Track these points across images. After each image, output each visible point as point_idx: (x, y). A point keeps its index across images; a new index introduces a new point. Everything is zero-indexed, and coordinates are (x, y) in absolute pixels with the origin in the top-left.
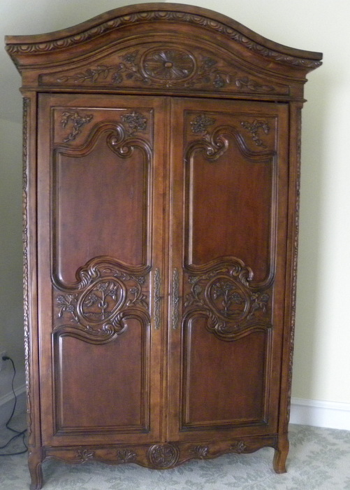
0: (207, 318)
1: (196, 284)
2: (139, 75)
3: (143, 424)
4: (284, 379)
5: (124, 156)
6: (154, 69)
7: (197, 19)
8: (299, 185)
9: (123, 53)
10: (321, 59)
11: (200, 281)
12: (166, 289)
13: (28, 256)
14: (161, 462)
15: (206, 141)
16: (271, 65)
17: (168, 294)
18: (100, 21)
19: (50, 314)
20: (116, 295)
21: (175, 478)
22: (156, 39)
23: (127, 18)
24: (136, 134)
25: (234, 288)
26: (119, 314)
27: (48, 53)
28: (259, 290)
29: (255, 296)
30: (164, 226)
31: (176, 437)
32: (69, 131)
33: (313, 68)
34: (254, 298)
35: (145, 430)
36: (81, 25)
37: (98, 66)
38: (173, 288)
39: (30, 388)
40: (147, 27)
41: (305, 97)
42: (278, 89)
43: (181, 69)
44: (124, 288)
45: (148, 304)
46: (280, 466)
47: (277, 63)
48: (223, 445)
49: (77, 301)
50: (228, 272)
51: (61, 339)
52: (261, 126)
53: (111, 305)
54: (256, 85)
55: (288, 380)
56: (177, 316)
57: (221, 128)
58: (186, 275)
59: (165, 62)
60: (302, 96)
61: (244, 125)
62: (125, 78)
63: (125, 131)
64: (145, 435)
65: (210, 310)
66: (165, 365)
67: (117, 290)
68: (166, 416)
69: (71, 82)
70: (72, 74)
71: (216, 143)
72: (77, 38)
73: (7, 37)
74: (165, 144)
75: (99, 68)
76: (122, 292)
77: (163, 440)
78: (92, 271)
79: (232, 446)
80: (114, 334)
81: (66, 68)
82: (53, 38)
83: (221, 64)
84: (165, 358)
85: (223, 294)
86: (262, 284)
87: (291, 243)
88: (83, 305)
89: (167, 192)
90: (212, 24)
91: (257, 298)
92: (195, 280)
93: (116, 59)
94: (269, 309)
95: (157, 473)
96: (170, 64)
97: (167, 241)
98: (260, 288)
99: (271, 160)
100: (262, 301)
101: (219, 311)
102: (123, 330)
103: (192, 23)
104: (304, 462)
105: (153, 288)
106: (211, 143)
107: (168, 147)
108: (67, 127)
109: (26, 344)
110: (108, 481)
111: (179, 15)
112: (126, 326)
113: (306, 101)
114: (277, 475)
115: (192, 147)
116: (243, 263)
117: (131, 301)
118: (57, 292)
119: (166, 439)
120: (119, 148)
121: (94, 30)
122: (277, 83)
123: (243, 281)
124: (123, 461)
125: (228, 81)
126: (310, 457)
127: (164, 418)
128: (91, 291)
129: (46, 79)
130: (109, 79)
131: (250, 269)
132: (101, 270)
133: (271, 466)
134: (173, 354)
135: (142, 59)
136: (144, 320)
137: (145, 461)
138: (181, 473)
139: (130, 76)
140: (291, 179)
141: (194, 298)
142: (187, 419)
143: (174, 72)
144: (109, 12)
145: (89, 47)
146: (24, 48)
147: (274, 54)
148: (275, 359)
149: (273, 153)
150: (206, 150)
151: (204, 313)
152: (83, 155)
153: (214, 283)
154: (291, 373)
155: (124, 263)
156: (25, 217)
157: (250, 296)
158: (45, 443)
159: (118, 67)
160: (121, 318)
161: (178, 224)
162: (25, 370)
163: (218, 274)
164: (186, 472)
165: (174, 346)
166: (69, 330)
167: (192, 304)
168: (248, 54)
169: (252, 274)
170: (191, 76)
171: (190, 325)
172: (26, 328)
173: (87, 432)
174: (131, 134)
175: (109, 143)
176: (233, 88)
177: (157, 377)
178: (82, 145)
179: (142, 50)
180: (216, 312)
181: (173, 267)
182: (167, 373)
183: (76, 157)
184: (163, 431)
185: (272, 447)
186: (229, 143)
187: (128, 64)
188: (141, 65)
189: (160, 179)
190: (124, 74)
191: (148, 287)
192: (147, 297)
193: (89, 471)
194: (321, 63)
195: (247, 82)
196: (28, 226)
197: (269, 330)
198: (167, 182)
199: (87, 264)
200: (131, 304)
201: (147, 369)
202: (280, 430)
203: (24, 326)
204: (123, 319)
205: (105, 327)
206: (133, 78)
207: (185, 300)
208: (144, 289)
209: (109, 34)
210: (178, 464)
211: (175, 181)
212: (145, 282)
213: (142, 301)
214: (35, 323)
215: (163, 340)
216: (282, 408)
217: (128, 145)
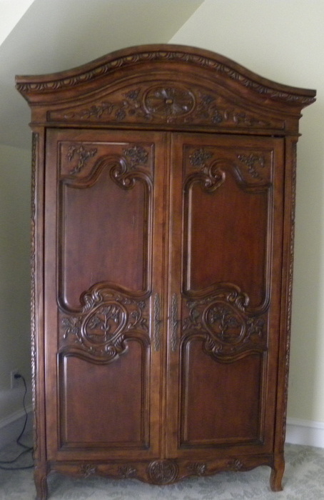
0: (204, 341)
1: (194, 309)
2: (141, 112)
3: (143, 441)
4: (279, 400)
5: (126, 188)
6: (155, 105)
7: (195, 59)
8: (294, 215)
9: (127, 90)
10: (315, 95)
11: (197, 305)
12: (165, 313)
13: (36, 280)
14: (160, 478)
15: (204, 174)
16: (267, 102)
17: (167, 318)
18: (104, 61)
19: (55, 335)
20: (118, 318)
21: (174, 494)
22: (158, 77)
23: (129, 58)
24: (137, 167)
25: (230, 312)
26: (121, 336)
27: (55, 92)
28: (255, 315)
29: (251, 321)
30: (164, 253)
31: (175, 453)
32: (74, 164)
33: (307, 104)
34: (250, 322)
35: (145, 446)
36: (86, 65)
37: (102, 103)
38: (172, 312)
39: (36, 405)
40: (149, 67)
41: (300, 131)
42: (273, 124)
43: (181, 105)
44: (125, 312)
45: (148, 328)
46: (277, 485)
47: (273, 100)
48: (220, 463)
49: (81, 323)
50: (225, 297)
51: (65, 359)
52: (258, 159)
53: (113, 328)
54: (253, 120)
55: (283, 402)
56: (176, 339)
57: (218, 161)
58: (185, 300)
59: (165, 100)
60: (298, 130)
61: (240, 159)
62: (127, 113)
63: (127, 164)
64: (145, 451)
65: (208, 333)
66: (164, 385)
67: (119, 313)
68: (165, 434)
69: (77, 118)
70: (78, 110)
71: (214, 175)
72: (82, 77)
73: (17, 77)
74: (165, 175)
75: (104, 105)
76: (124, 316)
77: (162, 457)
78: (95, 296)
79: (230, 463)
80: (116, 354)
81: (72, 105)
82: (60, 77)
83: (219, 101)
84: (164, 378)
85: (220, 318)
86: (258, 309)
87: (286, 270)
88: (87, 326)
89: (167, 222)
90: (210, 63)
91: (254, 323)
92: (193, 304)
93: (119, 96)
94: (264, 334)
95: (157, 489)
96: (170, 101)
97: (166, 268)
98: (256, 312)
99: (267, 191)
100: (257, 325)
101: (216, 334)
102: (124, 351)
103: (191, 62)
104: (300, 481)
105: (153, 312)
106: (208, 176)
107: (168, 179)
108: (73, 160)
109: (33, 363)
110: (111, 495)
111: (179, 55)
112: (127, 347)
113: (300, 135)
114: (273, 493)
115: (190, 180)
116: (239, 289)
117: (132, 325)
118: (62, 315)
119: (165, 456)
120: (122, 180)
121: (99, 70)
122: (273, 119)
123: (239, 306)
124: (124, 476)
125: (225, 116)
126: (307, 476)
127: (163, 436)
128: (94, 314)
129: (54, 115)
130: (113, 115)
131: (246, 295)
132: (104, 294)
133: (268, 484)
134: (171, 374)
135: (144, 96)
136: (144, 343)
137: (145, 477)
138: (181, 488)
139: (132, 112)
140: (286, 210)
141: (192, 321)
142: (185, 437)
143: (175, 108)
144: (113, 53)
145: (93, 85)
146: (33, 86)
147: (269, 91)
148: (270, 380)
149: (268, 184)
150: (204, 182)
151: (201, 336)
152: (88, 186)
153: (211, 308)
154: (287, 395)
155: (125, 288)
156: (33, 244)
157: (246, 320)
158: (50, 458)
159: (121, 104)
160: (123, 340)
161: (177, 252)
162: (32, 388)
163: (215, 299)
164: (186, 489)
165: (173, 367)
166: (74, 350)
167: (190, 328)
168: (244, 91)
169: (248, 300)
170: (190, 112)
171: (188, 347)
172: (33, 348)
173: (89, 448)
174: (133, 166)
175: (112, 175)
176: (230, 123)
177: (156, 396)
178: (86, 177)
179: (144, 88)
180: (213, 335)
181: (172, 292)
182: (166, 393)
183: (80, 188)
184: (162, 448)
185: (269, 465)
186: (226, 175)
187: (131, 101)
188: (143, 101)
189: (160, 209)
190: (127, 111)
191: (148, 311)
192: (147, 320)
193: (92, 486)
194: (315, 100)
195: (244, 117)
196: (36, 253)
197: (265, 353)
198: (167, 211)
199: (91, 288)
200: (132, 327)
201: (148, 389)
202: (276, 450)
203: (31, 346)
204: (125, 341)
205: (108, 348)
206: (135, 114)
207: (183, 323)
208: (145, 313)
209: (113, 73)
210: (177, 480)
211: (174, 211)
212: (145, 306)
213: (143, 324)
214: (41, 343)
215: (163, 361)
216: (278, 428)
217: (129, 177)
